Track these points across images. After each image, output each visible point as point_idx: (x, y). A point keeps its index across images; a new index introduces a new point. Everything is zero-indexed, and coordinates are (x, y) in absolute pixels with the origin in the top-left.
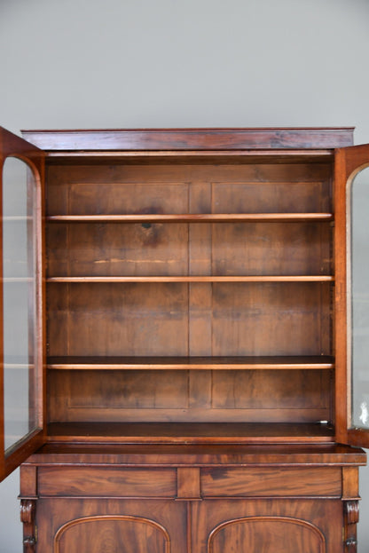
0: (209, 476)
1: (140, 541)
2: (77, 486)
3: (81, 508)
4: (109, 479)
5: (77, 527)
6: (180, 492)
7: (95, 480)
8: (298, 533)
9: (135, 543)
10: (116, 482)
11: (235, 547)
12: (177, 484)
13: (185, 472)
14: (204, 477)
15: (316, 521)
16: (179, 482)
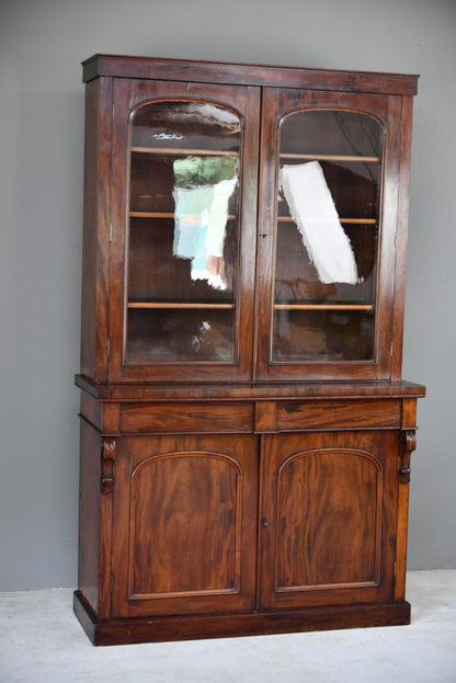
0: (284, 410)
1: (214, 476)
2: (158, 422)
3: (159, 445)
4: (190, 415)
5: (154, 465)
6: (258, 425)
7: (176, 416)
8: (359, 463)
9: (209, 478)
10: (196, 417)
11: (302, 479)
12: (253, 419)
13: (263, 406)
14: (280, 411)
15: (376, 451)
16: (257, 417)
